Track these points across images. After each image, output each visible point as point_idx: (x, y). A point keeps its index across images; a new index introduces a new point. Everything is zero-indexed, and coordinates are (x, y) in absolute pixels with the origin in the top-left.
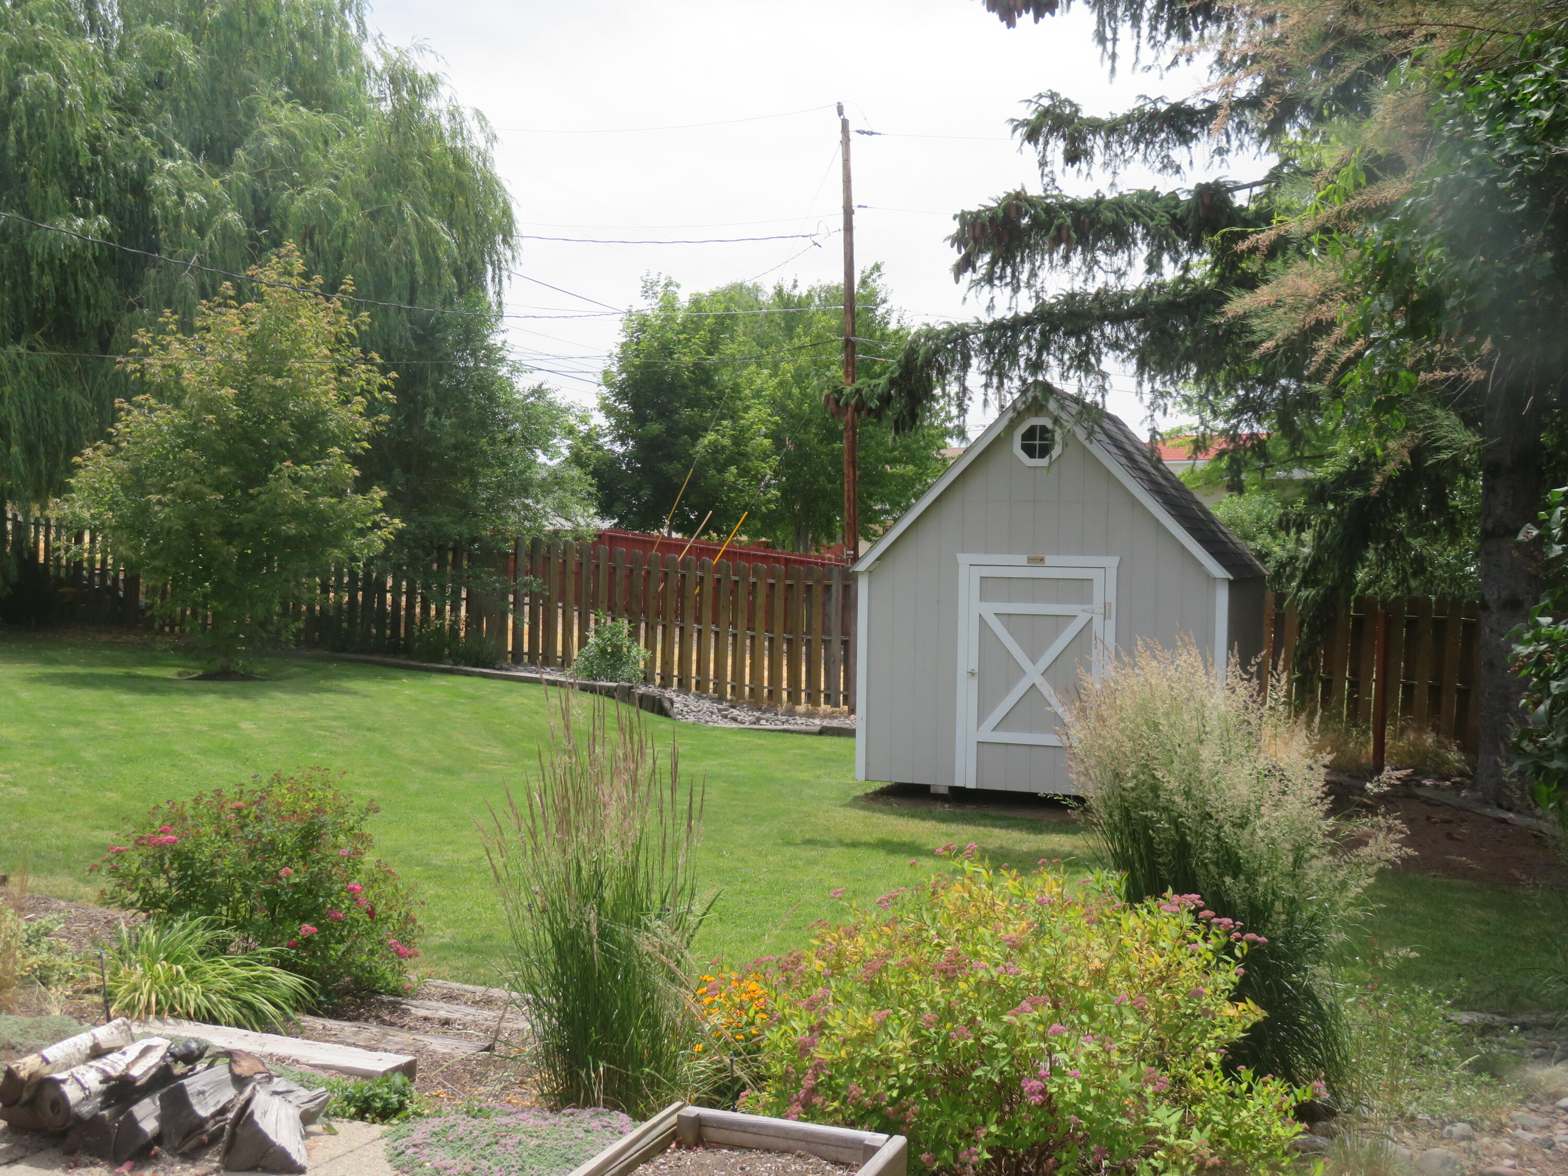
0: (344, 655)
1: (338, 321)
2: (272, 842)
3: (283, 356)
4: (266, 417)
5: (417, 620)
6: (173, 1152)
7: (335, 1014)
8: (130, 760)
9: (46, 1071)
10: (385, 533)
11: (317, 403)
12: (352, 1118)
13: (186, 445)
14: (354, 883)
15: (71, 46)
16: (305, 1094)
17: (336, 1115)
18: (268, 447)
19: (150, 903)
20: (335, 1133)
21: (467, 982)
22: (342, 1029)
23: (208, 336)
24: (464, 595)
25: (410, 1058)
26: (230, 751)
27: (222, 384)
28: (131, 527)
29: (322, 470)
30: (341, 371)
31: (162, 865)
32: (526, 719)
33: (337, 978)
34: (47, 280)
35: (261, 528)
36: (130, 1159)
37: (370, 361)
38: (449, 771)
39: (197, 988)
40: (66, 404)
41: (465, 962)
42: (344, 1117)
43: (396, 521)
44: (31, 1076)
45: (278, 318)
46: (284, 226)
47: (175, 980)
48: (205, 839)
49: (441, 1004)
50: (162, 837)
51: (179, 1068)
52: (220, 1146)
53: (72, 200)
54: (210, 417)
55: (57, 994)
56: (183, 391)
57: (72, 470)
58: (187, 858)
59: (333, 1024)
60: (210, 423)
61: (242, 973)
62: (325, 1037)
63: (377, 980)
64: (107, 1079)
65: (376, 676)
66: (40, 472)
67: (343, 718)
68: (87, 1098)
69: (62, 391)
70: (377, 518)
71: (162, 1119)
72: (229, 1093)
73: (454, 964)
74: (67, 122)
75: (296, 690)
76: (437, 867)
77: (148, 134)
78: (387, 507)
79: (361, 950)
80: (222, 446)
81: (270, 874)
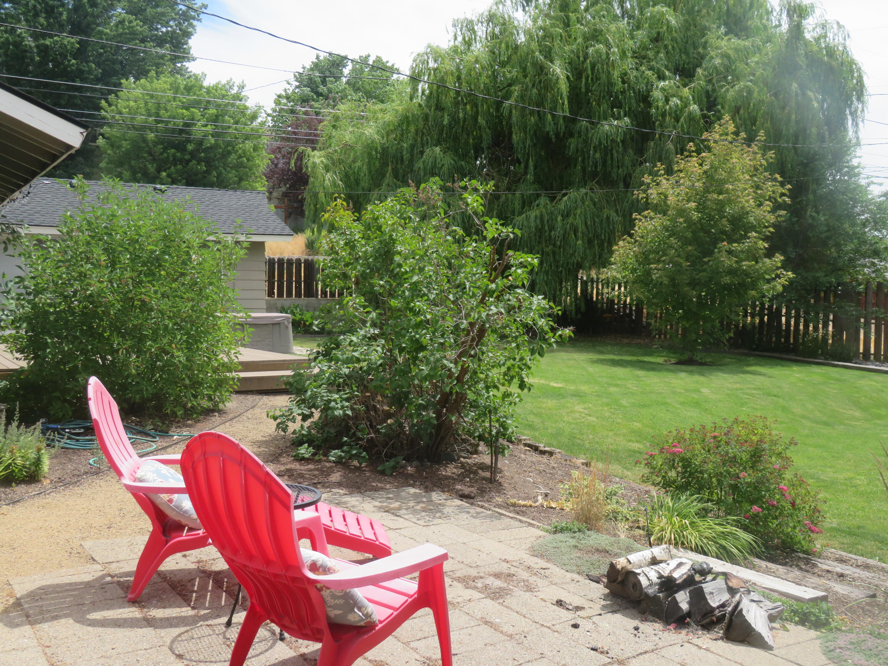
0: (756, 353)
1: (755, 159)
2: (735, 457)
3: (724, 182)
4: (714, 217)
5: (801, 332)
6: (697, 623)
7: (772, 559)
8: (644, 406)
9: (629, 567)
10: (782, 280)
11: (743, 208)
12: (797, 623)
13: (670, 236)
14: (782, 485)
15: (613, 27)
16: (770, 605)
17: (786, 619)
18: (714, 234)
19: (667, 484)
20: (788, 631)
21: (850, 552)
22: (778, 570)
23: (682, 175)
24: (831, 317)
25: (824, 594)
26: (697, 404)
27: (688, 201)
28: (642, 281)
29: (747, 244)
30: (758, 187)
31: (673, 464)
32: (875, 395)
33: (772, 539)
34: (598, 155)
35: (711, 279)
36: (674, 622)
37: (775, 180)
38: (826, 424)
39: (696, 534)
40: (608, 218)
41: (847, 540)
42: (791, 622)
43: (790, 273)
44: (622, 568)
45: (720, 161)
46: (723, 107)
47: (683, 527)
48: (697, 452)
49: (836, 563)
50: (674, 449)
51: (698, 578)
52: (724, 625)
53: (612, 110)
54: (681, 220)
55: (622, 527)
56: (668, 206)
57: (611, 252)
58: (687, 461)
59: (770, 565)
60: (681, 223)
61: (720, 529)
62: (767, 572)
63: (796, 543)
64: (660, 577)
65: (777, 365)
66: (595, 254)
67: (760, 389)
68: (651, 585)
69: (606, 212)
70: (778, 272)
71: (690, 603)
72: (726, 597)
73: (841, 540)
74: (611, 69)
75: (731, 372)
76: (824, 481)
77: (651, 69)
78: (784, 266)
79: (787, 525)
80: (689, 235)
81: (733, 475)
